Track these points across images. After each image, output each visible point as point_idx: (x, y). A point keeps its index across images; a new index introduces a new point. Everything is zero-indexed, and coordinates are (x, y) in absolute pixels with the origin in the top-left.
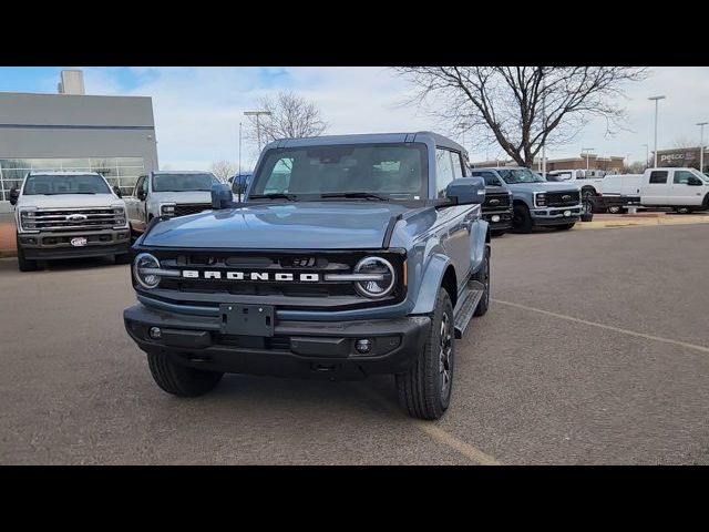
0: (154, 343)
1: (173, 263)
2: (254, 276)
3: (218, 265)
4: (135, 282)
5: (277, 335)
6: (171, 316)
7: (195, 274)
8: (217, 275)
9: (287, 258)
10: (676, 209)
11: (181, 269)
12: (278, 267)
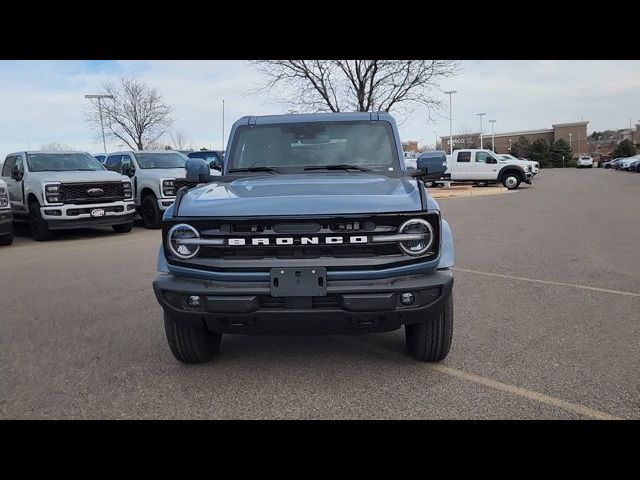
0: (193, 311)
1: (217, 232)
2: (304, 241)
3: (266, 232)
4: (167, 253)
5: (330, 295)
6: (211, 285)
7: (242, 242)
8: (266, 241)
9: (336, 223)
10: (476, 183)
11: (226, 238)
12: (328, 231)
